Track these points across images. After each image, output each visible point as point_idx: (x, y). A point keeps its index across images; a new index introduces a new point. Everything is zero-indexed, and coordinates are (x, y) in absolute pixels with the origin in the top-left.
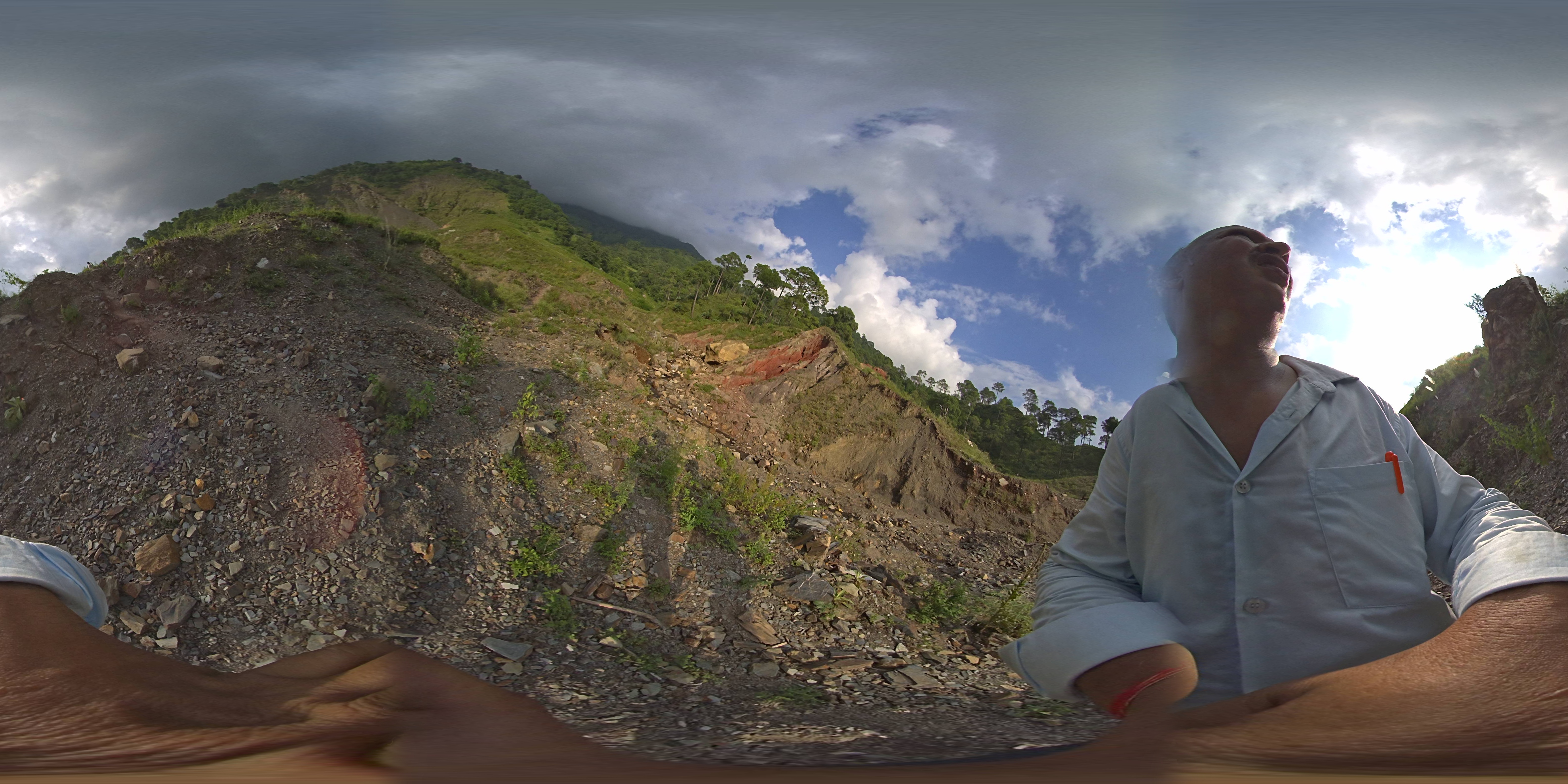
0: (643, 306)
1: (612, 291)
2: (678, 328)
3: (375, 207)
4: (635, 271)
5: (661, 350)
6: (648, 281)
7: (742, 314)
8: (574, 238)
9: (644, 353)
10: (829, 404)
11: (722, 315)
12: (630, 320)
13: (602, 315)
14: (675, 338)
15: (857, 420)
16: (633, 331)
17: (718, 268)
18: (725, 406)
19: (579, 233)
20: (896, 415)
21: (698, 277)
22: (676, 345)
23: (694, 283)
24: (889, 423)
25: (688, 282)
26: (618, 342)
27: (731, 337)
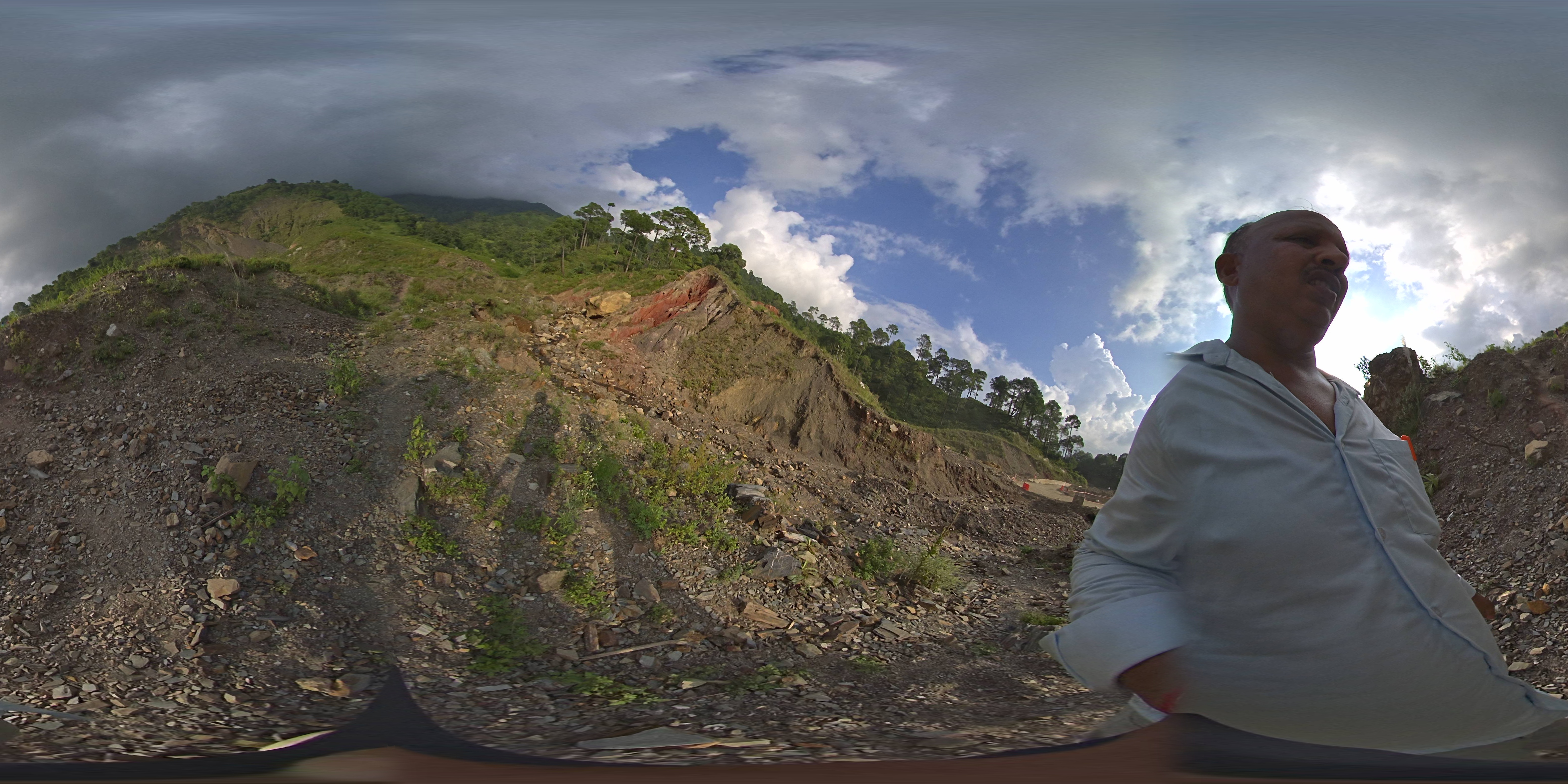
0: (510, 274)
1: (475, 267)
2: (552, 289)
3: (225, 243)
4: (491, 242)
5: (540, 315)
6: (508, 248)
7: (616, 263)
8: (419, 225)
9: (524, 321)
10: (724, 346)
11: (595, 267)
12: (501, 291)
13: (472, 293)
14: (552, 300)
15: (754, 361)
16: (507, 302)
17: (579, 221)
18: (618, 360)
19: (422, 219)
20: (792, 356)
21: (560, 234)
22: (554, 306)
23: (557, 240)
24: (786, 363)
25: (550, 241)
26: (496, 317)
27: (610, 287)
